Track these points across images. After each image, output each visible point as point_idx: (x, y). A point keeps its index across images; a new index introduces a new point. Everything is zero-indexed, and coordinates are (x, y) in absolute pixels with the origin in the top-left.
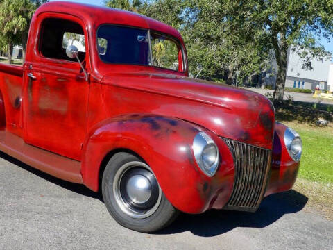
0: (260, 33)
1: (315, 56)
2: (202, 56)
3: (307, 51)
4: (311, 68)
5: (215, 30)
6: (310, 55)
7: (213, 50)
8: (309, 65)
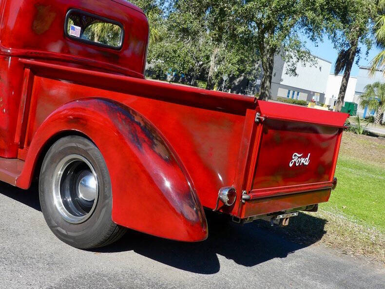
0: (241, 29)
1: (300, 60)
2: (175, 52)
3: (292, 54)
4: (296, 74)
5: (191, 22)
6: (295, 59)
7: (187, 45)
8: (294, 71)
